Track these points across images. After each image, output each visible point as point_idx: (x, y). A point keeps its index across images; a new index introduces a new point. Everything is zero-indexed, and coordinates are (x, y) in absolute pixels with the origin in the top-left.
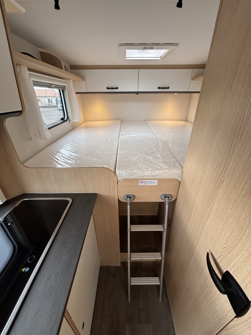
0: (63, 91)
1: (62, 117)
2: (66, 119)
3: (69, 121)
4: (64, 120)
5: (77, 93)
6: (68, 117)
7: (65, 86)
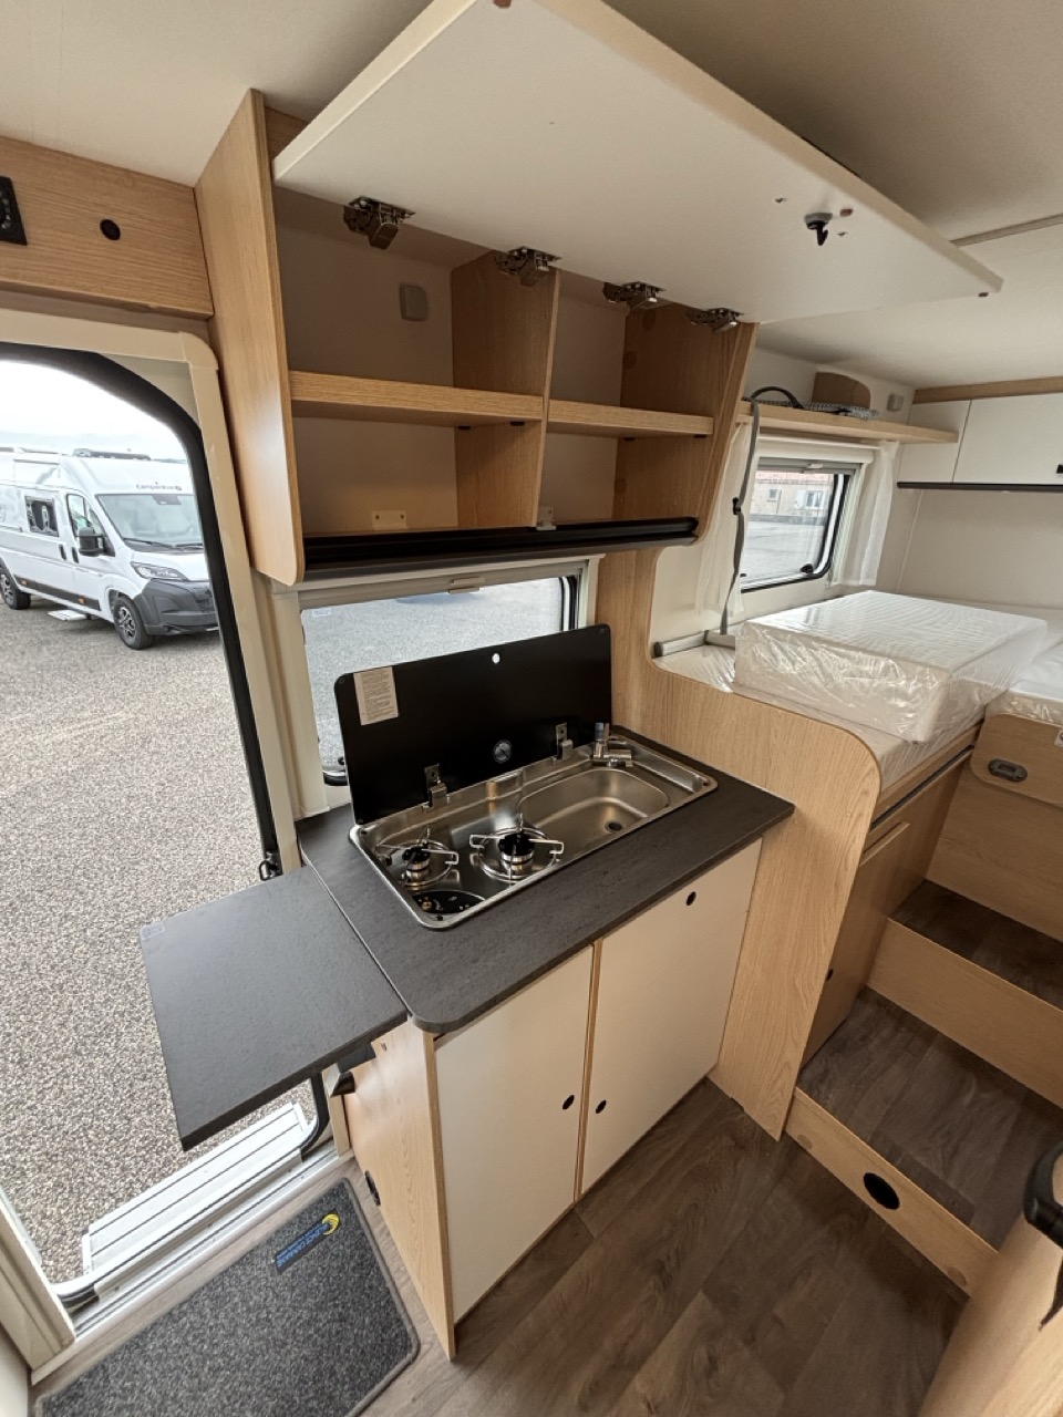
0: (847, 479)
1: (811, 561)
2: (816, 572)
3: (830, 579)
4: (812, 571)
5: (901, 485)
6: (829, 565)
7: (861, 464)
